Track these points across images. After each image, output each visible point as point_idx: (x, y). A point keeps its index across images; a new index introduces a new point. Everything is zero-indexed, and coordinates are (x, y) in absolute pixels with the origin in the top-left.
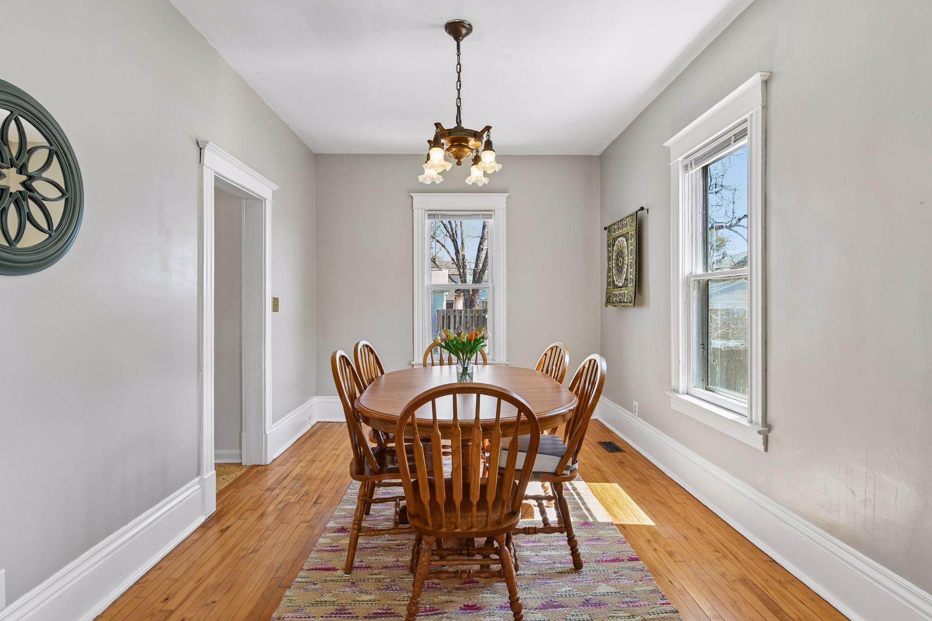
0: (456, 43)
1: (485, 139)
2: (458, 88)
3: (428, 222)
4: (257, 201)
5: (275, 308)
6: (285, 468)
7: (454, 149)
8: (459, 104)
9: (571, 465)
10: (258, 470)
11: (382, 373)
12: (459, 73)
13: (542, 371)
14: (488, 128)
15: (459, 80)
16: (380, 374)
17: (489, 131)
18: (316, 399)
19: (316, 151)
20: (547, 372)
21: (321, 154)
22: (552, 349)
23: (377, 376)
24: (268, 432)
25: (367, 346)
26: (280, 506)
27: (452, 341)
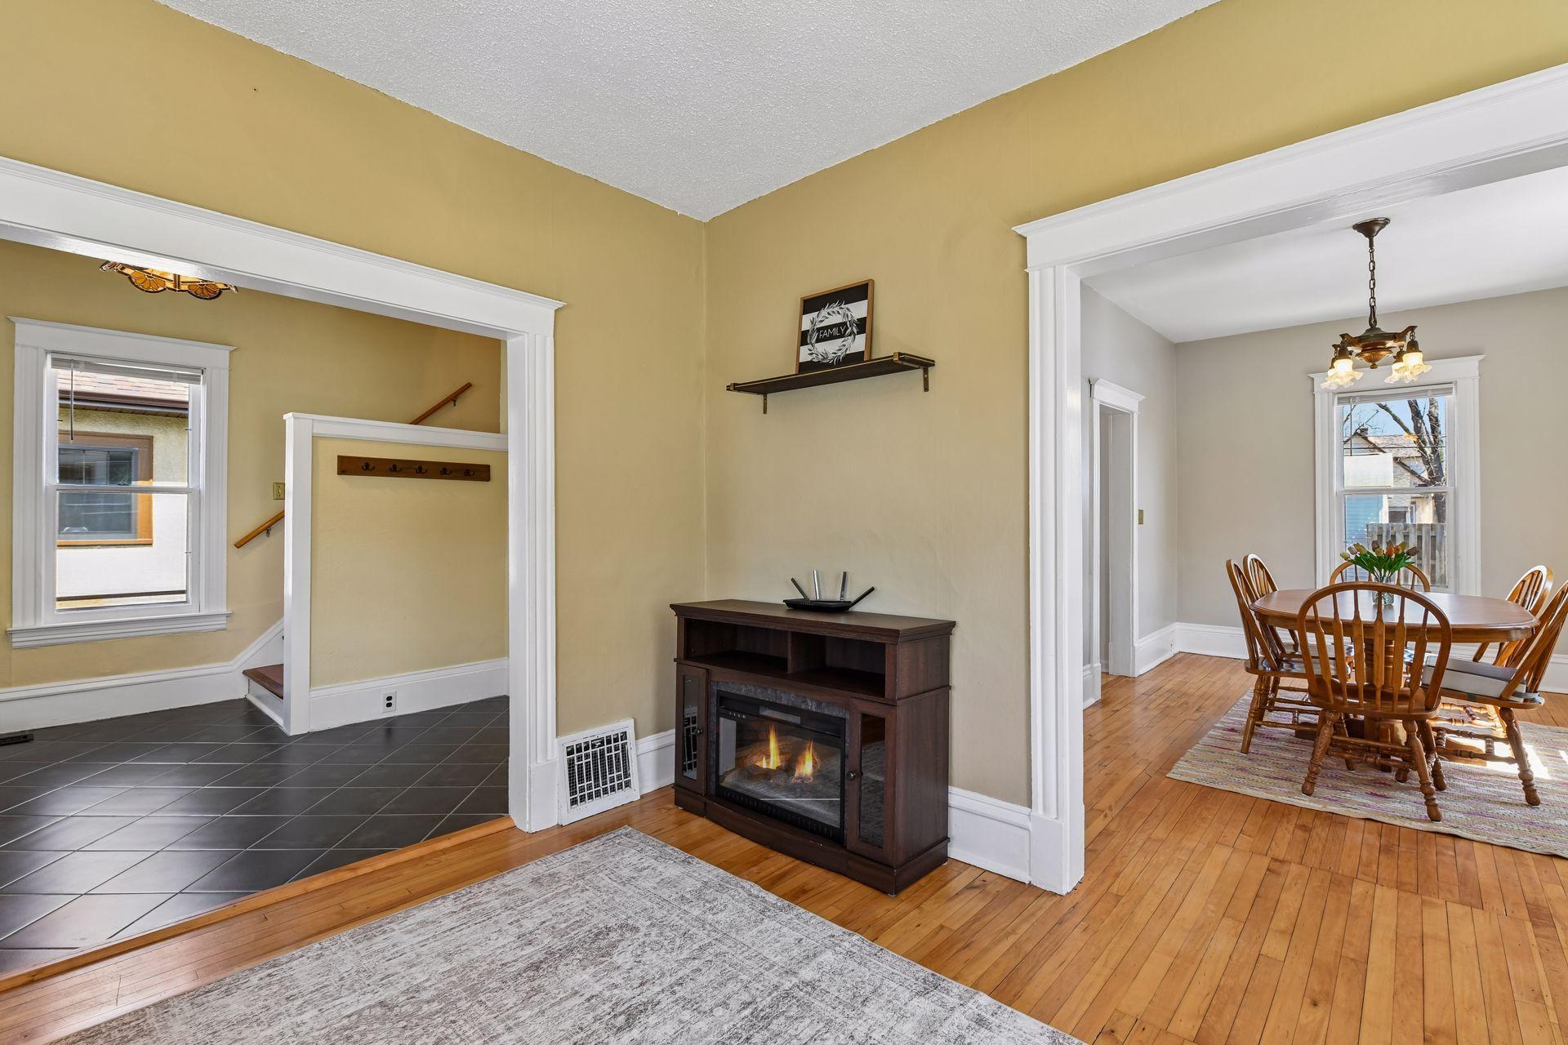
0: (1368, 239)
1: (1408, 339)
2: (1372, 287)
3: (1336, 407)
4: (1125, 415)
5: (1141, 522)
6: (1155, 683)
7: (1366, 355)
8: (1373, 304)
9: (1524, 692)
10: (1126, 681)
11: (1274, 589)
12: (1372, 271)
13: (1517, 602)
14: (1412, 328)
15: (1373, 279)
16: (1271, 591)
17: (1413, 331)
18: (1177, 626)
19: (1177, 340)
20: (1523, 605)
21: (1184, 344)
22: (1533, 574)
23: (1268, 592)
24: (1135, 645)
25: (1256, 560)
26: (1161, 706)
27: (1366, 555)
